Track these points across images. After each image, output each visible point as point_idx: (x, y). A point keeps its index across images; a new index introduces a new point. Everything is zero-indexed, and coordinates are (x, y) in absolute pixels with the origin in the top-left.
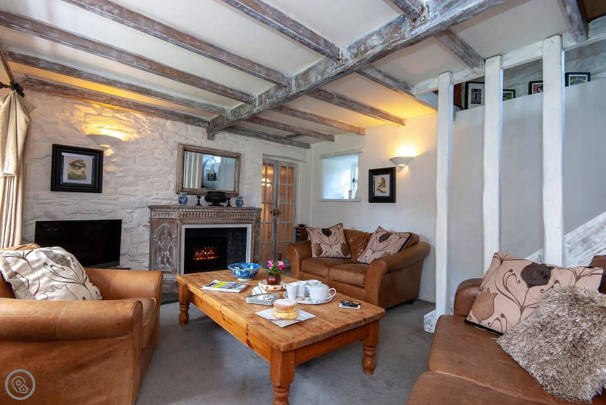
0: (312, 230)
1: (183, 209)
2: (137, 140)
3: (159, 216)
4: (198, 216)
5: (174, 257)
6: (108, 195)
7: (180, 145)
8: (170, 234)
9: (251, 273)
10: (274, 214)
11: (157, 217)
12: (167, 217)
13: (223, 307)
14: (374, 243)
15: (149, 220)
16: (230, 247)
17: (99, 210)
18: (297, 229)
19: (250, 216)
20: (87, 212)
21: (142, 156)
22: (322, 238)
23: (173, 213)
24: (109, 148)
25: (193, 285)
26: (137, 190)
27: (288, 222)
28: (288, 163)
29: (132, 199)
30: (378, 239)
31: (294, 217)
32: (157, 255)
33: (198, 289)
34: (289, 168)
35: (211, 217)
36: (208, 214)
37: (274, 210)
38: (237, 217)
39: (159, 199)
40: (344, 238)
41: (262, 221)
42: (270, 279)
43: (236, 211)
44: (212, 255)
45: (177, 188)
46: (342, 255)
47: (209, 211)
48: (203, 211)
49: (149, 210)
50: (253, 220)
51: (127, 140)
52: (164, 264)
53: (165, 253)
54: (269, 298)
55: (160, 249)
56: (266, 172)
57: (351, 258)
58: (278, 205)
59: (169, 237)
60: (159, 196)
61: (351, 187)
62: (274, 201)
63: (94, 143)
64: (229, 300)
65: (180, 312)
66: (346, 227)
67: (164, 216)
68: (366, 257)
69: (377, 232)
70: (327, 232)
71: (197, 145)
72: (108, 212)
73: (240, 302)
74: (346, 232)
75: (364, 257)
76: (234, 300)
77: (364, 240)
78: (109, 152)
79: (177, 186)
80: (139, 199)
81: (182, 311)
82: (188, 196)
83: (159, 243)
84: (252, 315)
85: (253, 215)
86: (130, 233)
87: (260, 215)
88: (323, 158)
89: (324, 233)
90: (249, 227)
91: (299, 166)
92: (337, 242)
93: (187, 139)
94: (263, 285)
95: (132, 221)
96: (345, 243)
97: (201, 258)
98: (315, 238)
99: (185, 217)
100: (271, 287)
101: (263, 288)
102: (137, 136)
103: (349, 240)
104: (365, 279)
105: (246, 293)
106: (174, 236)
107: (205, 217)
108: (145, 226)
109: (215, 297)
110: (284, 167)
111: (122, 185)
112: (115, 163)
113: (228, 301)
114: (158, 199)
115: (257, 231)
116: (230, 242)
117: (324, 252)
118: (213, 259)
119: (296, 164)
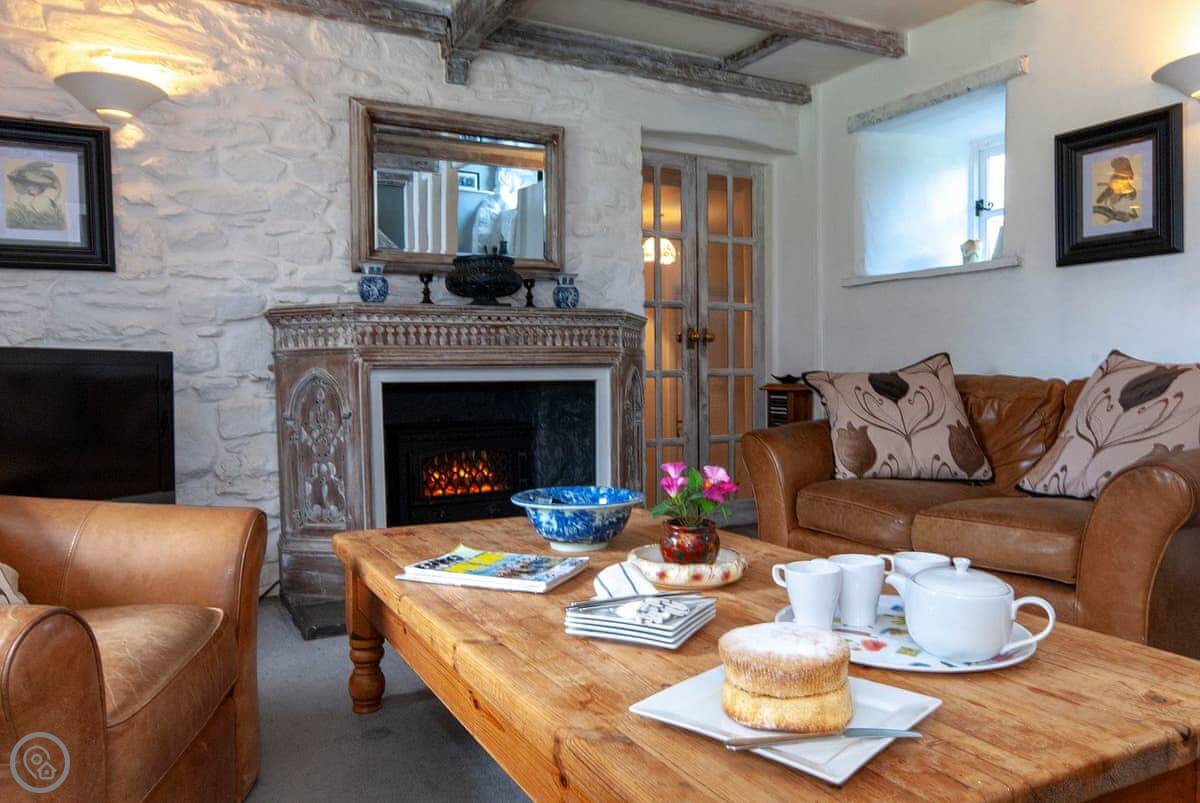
0: (831, 382)
1: (370, 314)
2: (215, 92)
3: (297, 344)
4: (423, 340)
5: (351, 483)
6: (137, 278)
7: (354, 102)
8: (334, 403)
9: (598, 522)
10: (691, 342)
11: (291, 346)
12: (321, 344)
13: (463, 649)
14: (1096, 414)
15: (272, 361)
16: (544, 451)
17: (113, 329)
18: (772, 391)
19: (602, 343)
20: (76, 334)
21: (235, 146)
22: (874, 408)
23: (341, 330)
24: (130, 121)
25: (377, 565)
26: (227, 262)
27: (740, 371)
28: (731, 162)
29: (213, 291)
30: (1116, 395)
31: (762, 351)
32: (300, 473)
33: (391, 577)
34: (737, 181)
35: (469, 342)
36: (459, 334)
37: (690, 330)
38: (558, 343)
39: (301, 289)
40: (961, 406)
41: (649, 363)
42: (675, 541)
43: (555, 323)
44: (486, 480)
45: (355, 251)
46: (954, 467)
47: (460, 321)
48: (439, 321)
49: (267, 326)
50: (614, 354)
51: (182, 91)
52: (321, 502)
53: (324, 467)
54: (666, 615)
55: (308, 454)
56: (657, 215)
57: (992, 480)
58: (703, 310)
59: (331, 413)
60: (299, 280)
61: (970, 230)
62: (689, 298)
63: (79, 106)
64: (498, 622)
65: (351, 666)
66: (964, 366)
67: (311, 345)
68: (1064, 468)
69: (1105, 371)
70: (890, 387)
71: (413, 102)
72: (140, 336)
73: (543, 632)
74: (965, 387)
75: (1057, 469)
76: (520, 623)
77: (1047, 409)
78: (128, 136)
79: (355, 244)
80: (235, 290)
81: (356, 662)
82: (393, 280)
83: (305, 433)
84: (588, 689)
85: (615, 337)
86: (215, 405)
87: (640, 341)
88: (858, 129)
89: (877, 389)
90: (603, 380)
91: (770, 172)
92: (932, 420)
93: (378, 82)
94: (645, 565)
95: (216, 366)
96: (965, 424)
97: (450, 491)
98: (843, 410)
99: (379, 344)
100: (679, 574)
101: (644, 575)
102: (214, 78)
103: (980, 413)
104: (1078, 554)
105: (573, 594)
106: (345, 410)
107: (448, 343)
108: (260, 380)
109: (440, 609)
110: (717, 183)
111: (177, 245)
112: (151, 173)
113: (490, 626)
114: (295, 289)
115: (631, 393)
116: (541, 437)
117: (881, 457)
118: (487, 493)
119: (762, 165)
